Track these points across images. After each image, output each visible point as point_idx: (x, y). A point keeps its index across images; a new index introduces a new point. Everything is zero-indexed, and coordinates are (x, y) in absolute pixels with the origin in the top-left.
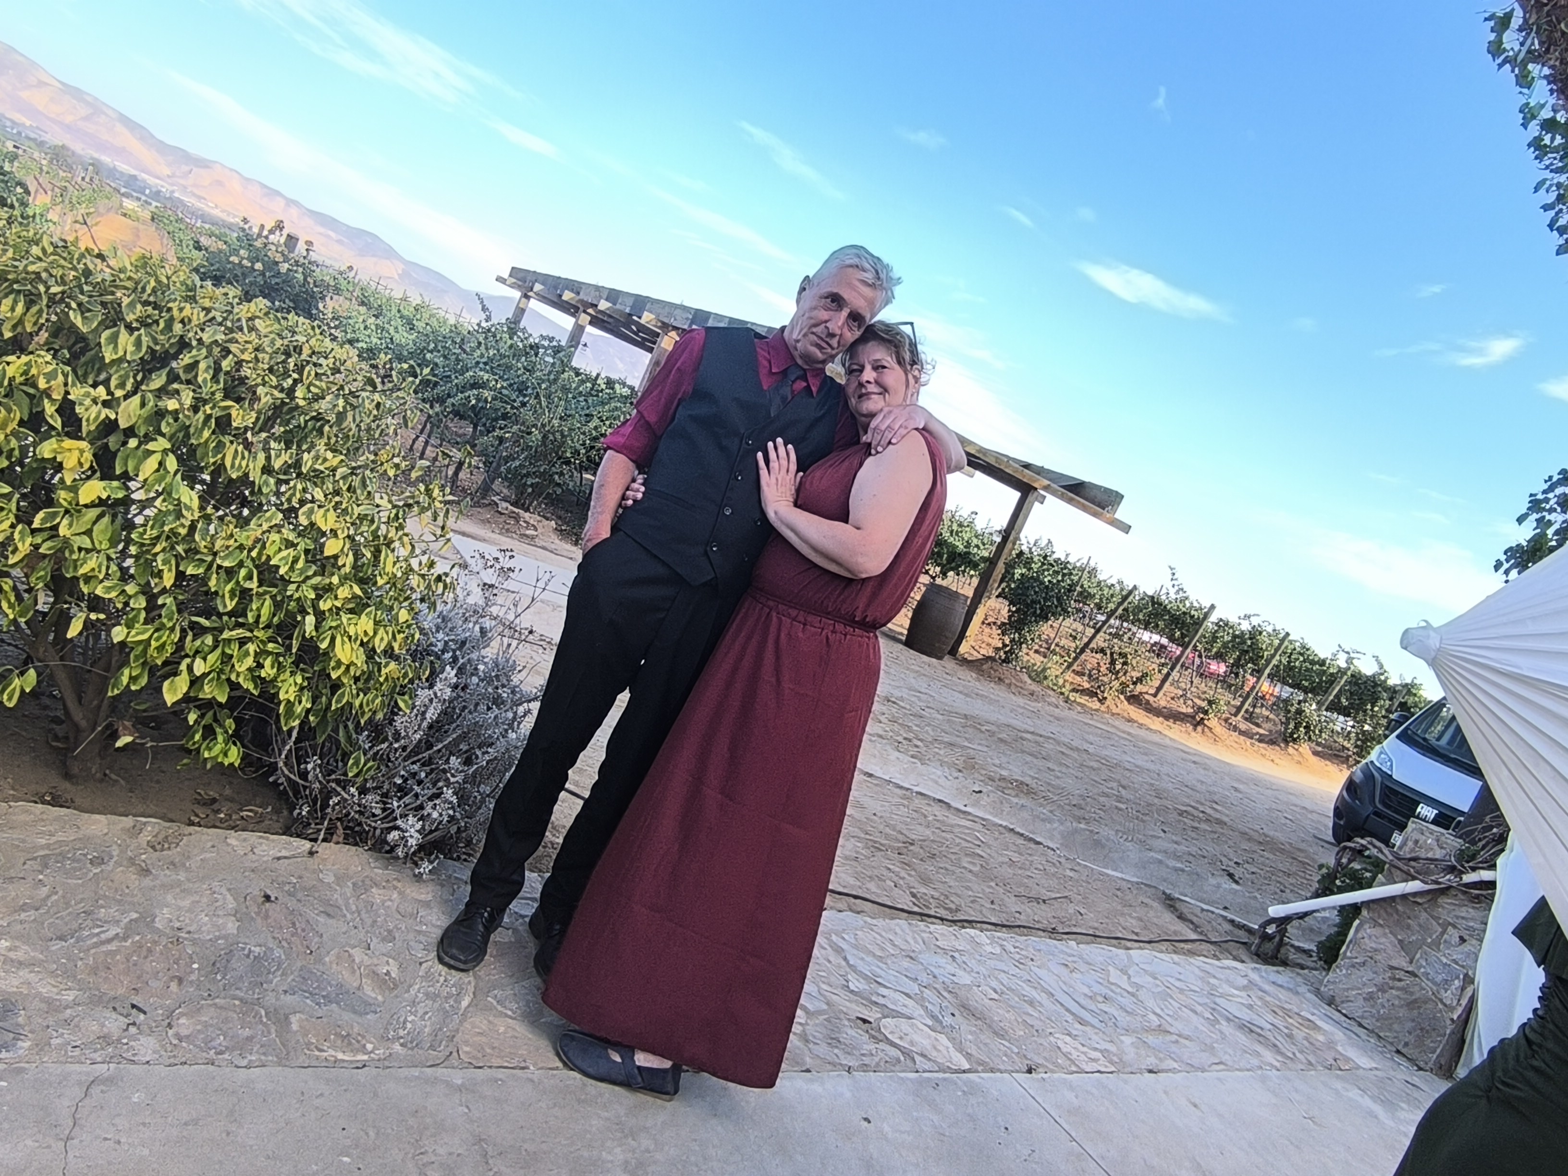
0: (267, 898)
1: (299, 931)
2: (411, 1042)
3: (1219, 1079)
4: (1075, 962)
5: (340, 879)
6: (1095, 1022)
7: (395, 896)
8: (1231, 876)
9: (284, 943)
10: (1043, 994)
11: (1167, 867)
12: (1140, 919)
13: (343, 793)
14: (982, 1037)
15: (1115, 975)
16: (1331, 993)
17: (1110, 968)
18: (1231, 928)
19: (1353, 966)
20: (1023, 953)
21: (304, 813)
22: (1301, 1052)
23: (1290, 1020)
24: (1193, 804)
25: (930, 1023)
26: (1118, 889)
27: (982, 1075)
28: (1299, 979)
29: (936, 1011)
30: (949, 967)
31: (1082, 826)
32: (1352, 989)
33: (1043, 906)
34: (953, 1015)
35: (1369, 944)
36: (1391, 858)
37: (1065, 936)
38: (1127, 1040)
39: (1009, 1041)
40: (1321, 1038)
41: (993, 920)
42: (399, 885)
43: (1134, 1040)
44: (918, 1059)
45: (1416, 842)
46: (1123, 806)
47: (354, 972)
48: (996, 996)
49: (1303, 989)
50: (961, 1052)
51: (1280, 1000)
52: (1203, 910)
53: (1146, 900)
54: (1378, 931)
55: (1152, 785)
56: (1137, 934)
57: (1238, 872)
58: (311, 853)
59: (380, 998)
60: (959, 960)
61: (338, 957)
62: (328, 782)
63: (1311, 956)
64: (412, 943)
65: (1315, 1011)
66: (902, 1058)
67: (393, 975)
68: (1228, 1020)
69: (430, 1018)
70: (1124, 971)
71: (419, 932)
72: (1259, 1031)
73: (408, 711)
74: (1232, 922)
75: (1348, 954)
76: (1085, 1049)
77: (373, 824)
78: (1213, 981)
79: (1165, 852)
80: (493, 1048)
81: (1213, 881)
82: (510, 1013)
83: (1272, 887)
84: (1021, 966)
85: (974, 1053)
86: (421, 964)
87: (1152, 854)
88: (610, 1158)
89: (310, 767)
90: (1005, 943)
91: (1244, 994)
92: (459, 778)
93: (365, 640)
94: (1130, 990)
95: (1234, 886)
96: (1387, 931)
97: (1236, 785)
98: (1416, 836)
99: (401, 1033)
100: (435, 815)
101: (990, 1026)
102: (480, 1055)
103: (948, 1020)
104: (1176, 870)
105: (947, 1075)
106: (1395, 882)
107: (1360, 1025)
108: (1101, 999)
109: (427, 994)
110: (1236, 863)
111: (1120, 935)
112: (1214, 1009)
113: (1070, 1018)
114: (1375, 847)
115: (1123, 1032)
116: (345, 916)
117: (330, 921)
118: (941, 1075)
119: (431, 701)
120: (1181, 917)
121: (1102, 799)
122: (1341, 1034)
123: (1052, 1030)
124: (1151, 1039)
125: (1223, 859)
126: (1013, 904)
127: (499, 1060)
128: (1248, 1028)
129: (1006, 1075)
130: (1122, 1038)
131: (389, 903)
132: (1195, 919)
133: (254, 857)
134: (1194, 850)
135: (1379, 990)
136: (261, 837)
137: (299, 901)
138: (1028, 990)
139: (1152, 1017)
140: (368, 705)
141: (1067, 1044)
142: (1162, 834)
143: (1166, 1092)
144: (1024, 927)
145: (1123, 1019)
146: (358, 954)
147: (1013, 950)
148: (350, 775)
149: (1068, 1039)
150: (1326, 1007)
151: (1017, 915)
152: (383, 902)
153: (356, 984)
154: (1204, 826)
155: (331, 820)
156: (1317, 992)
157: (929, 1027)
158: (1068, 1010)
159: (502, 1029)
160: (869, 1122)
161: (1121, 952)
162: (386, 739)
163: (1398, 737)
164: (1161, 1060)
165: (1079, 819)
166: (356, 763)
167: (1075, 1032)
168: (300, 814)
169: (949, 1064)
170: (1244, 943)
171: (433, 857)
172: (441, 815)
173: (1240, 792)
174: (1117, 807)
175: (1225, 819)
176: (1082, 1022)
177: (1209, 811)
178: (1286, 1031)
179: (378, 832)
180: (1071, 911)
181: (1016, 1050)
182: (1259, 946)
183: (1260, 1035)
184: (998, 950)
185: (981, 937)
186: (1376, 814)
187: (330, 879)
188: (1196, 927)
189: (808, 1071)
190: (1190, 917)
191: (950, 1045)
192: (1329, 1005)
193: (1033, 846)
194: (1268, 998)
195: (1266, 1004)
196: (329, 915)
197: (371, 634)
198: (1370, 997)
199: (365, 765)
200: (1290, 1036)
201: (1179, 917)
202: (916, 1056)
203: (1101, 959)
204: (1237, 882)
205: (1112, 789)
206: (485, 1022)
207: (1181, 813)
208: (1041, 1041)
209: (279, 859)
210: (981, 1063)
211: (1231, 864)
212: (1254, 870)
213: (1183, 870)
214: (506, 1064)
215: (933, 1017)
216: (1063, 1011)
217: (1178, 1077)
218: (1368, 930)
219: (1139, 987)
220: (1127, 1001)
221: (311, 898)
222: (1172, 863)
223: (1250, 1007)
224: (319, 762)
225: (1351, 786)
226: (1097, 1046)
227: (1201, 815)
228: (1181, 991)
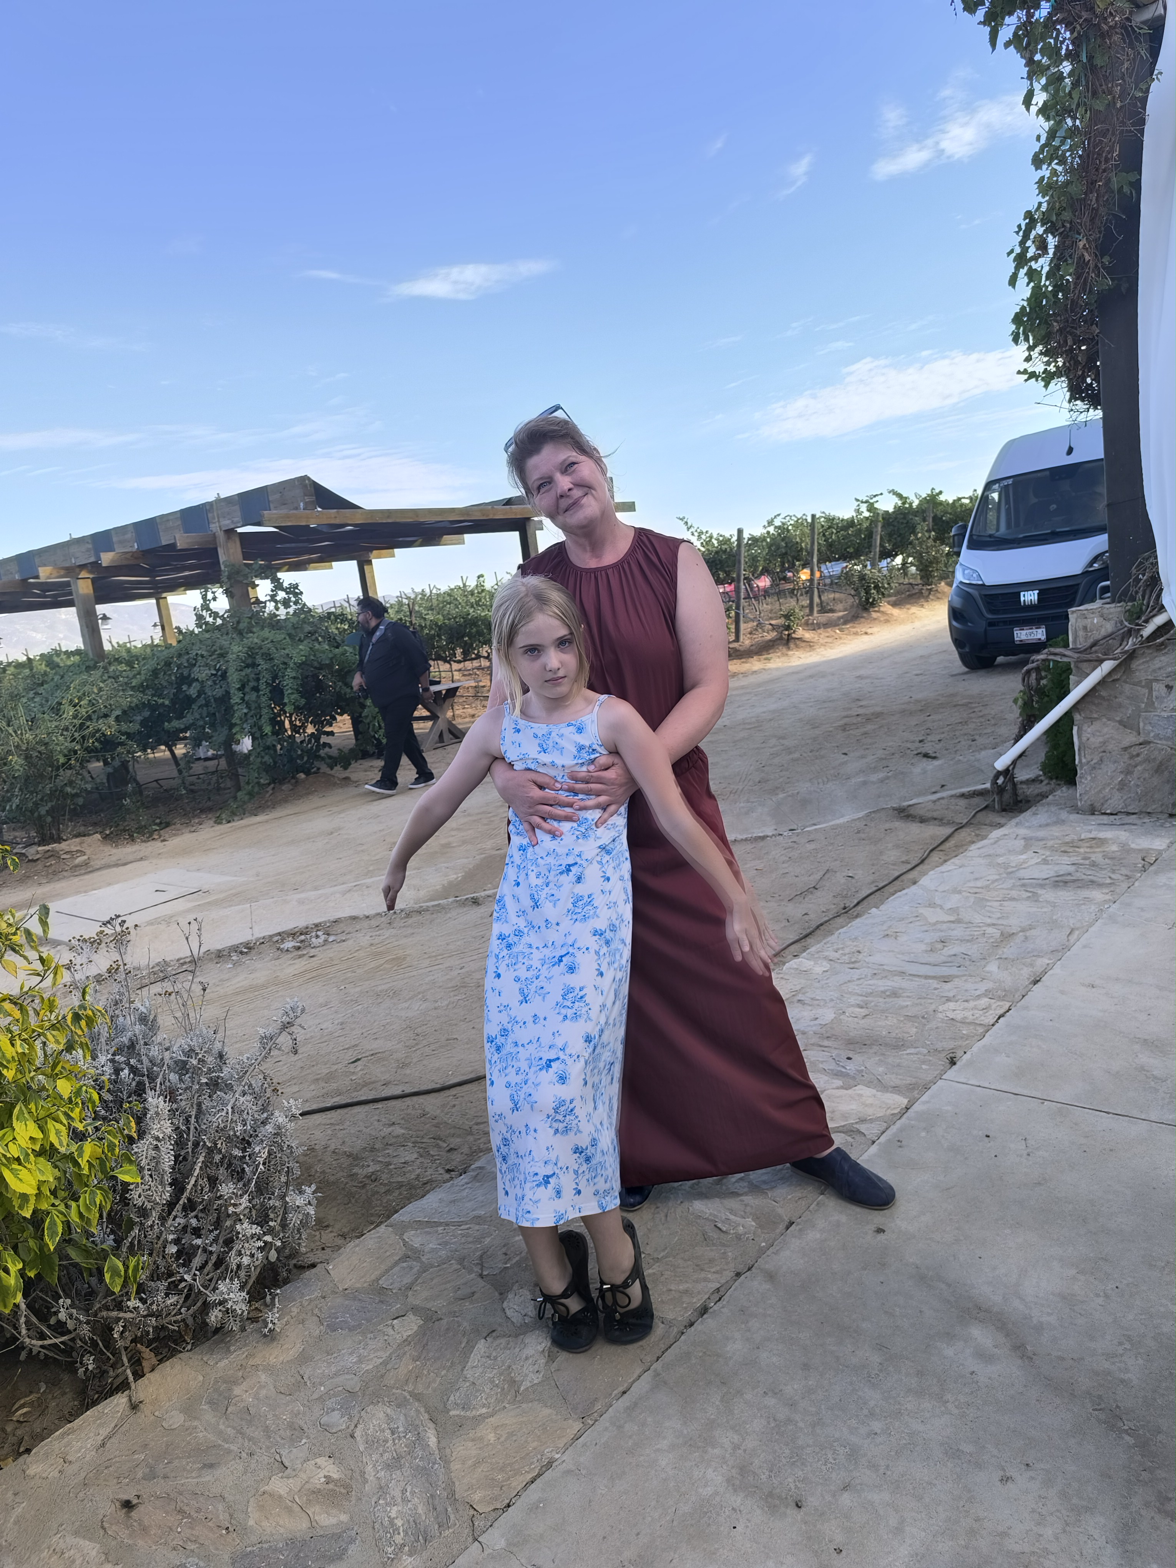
0: (128, 1505)
1: (195, 1515)
2: (418, 1541)
3: (1085, 947)
4: (890, 927)
5: (189, 1409)
6: (954, 971)
7: (263, 1377)
8: (926, 756)
9: (191, 1546)
10: (896, 978)
11: (873, 783)
12: (897, 846)
13: (122, 1315)
14: (890, 1060)
15: (932, 915)
16: (1089, 803)
17: (921, 910)
18: (966, 801)
19: (1094, 768)
20: (847, 950)
21: (90, 1367)
22: (1113, 871)
23: (1082, 850)
24: (845, 714)
25: (839, 1083)
26: (858, 832)
27: (924, 1098)
28: (1053, 809)
29: (832, 1066)
30: (805, 1014)
31: (781, 796)
32: (1104, 788)
33: (818, 893)
34: (849, 1058)
35: (1095, 741)
36: (1076, 655)
37: (859, 908)
38: (993, 967)
39: (912, 1046)
40: (1114, 848)
41: (793, 937)
42: (257, 1361)
43: (997, 962)
44: (863, 1128)
45: (1085, 628)
46: (796, 755)
47: (289, 1510)
48: (864, 1012)
49: (1064, 815)
50: (887, 1091)
51: (1057, 838)
52: (934, 802)
53: (887, 826)
54: (1097, 725)
55: (801, 720)
56: (907, 862)
57: (928, 748)
58: (134, 1407)
59: (344, 1518)
60: (808, 1001)
61: (261, 1508)
62: (96, 1315)
63: (1042, 781)
64: (325, 1420)
65: (1090, 827)
66: (849, 1139)
67: (335, 1476)
68: (1042, 886)
69: (413, 1493)
70: (932, 905)
71: (321, 1399)
72: (1069, 878)
73: (139, 1180)
74: (963, 795)
75: (1084, 760)
76: (972, 1004)
77: (179, 1317)
78: (1000, 860)
79: (862, 771)
80: (502, 1469)
81: (917, 770)
82: (484, 1410)
83: (963, 743)
84: (856, 965)
85: (898, 1082)
86: (352, 1436)
87: (853, 781)
88: (709, 1490)
89: (62, 1316)
90: (826, 954)
91: (1030, 853)
92: (244, 1201)
93: (37, 1148)
94: (952, 918)
95: (936, 763)
96: (1104, 720)
97: (858, 674)
98: (1081, 623)
99: (399, 1539)
100: (246, 1260)
101: (886, 1045)
102: (497, 1491)
103: (851, 1067)
104: (882, 781)
105: (899, 1124)
106: (1088, 675)
107: (1129, 814)
108: (940, 946)
109: (388, 1467)
110: (921, 741)
111: (897, 874)
112: (1023, 885)
113: (934, 984)
114: (1055, 654)
115: (983, 963)
116: (229, 1451)
117: (219, 1472)
118: (894, 1129)
119: (156, 1148)
120: (923, 820)
121: (776, 761)
122: (1123, 833)
123: (933, 1007)
124: (1009, 951)
125: (909, 745)
126: (795, 910)
127: (521, 1478)
128: (1061, 882)
129: (940, 1083)
130: (987, 969)
131: (263, 1392)
132: (935, 814)
133: (75, 1467)
134: (880, 753)
135: (1126, 775)
136: (63, 1435)
137: (165, 1477)
138: (883, 984)
139: (990, 930)
140: (88, 1209)
141: (954, 1010)
142: (846, 758)
143: (1062, 992)
144: (822, 925)
145: (973, 950)
146: (279, 1485)
147: (837, 955)
148: (117, 1290)
149: (952, 1005)
150: (1093, 817)
151: (807, 918)
152: (256, 1397)
153: (305, 1525)
154: (869, 727)
155: (126, 1348)
156: (1076, 809)
157: (842, 1088)
158: (927, 977)
159: (492, 1437)
160: (884, 1231)
161: (914, 888)
162: (131, 1225)
163: (969, 547)
164: (1032, 965)
165: (774, 791)
166: (115, 1272)
167: (951, 994)
168: (85, 1372)
169: (889, 1112)
170: (986, 807)
171: (268, 1297)
172: (252, 1256)
173: (867, 677)
174: (793, 760)
175: (878, 709)
176: (946, 980)
177: (861, 711)
178: (1087, 862)
179: (190, 1321)
180: (843, 881)
181: (925, 1051)
182: (1001, 802)
183: (1074, 881)
184: (826, 966)
185: (803, 962)
186: (991, 624)
187: (177, 1419)
188: (940, 821)
189: (791, 1223)
190: (929, 815)
191: (874, 1091)
192: (1093, 814)
193: (762, 844)
194: (1050, 843)
195: (1052, 849)
196: (211, 1466)
197: (39, 1135)
198: (1122, 786)
199: (126, 1268)
200: (1094, 864)
201: (922, 822)
202: (857, 1126)
203: (906, 908)
204: (935, 758)
205: (775, 746)
206: (470, 1444)
207: (844, 728)
208: (933, 1025)
209: (103, 1445)
210: (911, 1087)
211: (917, 744)
212: (938, 737)
213: (888, 778)
214: (529, 1477)
215: (837, 1074)
216: (924, 981)
217: (1057, 969)
218: (1088, 730)
219: (953, 910)
220: (958, 932)
221: (176, 1463)
222: (874, 777)
223: (1045, 862)
224: (69, 1301)
225: (955, 614)
226: (978, 993)
227: (859, 719)
228: (987, 887)
